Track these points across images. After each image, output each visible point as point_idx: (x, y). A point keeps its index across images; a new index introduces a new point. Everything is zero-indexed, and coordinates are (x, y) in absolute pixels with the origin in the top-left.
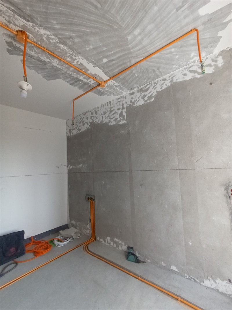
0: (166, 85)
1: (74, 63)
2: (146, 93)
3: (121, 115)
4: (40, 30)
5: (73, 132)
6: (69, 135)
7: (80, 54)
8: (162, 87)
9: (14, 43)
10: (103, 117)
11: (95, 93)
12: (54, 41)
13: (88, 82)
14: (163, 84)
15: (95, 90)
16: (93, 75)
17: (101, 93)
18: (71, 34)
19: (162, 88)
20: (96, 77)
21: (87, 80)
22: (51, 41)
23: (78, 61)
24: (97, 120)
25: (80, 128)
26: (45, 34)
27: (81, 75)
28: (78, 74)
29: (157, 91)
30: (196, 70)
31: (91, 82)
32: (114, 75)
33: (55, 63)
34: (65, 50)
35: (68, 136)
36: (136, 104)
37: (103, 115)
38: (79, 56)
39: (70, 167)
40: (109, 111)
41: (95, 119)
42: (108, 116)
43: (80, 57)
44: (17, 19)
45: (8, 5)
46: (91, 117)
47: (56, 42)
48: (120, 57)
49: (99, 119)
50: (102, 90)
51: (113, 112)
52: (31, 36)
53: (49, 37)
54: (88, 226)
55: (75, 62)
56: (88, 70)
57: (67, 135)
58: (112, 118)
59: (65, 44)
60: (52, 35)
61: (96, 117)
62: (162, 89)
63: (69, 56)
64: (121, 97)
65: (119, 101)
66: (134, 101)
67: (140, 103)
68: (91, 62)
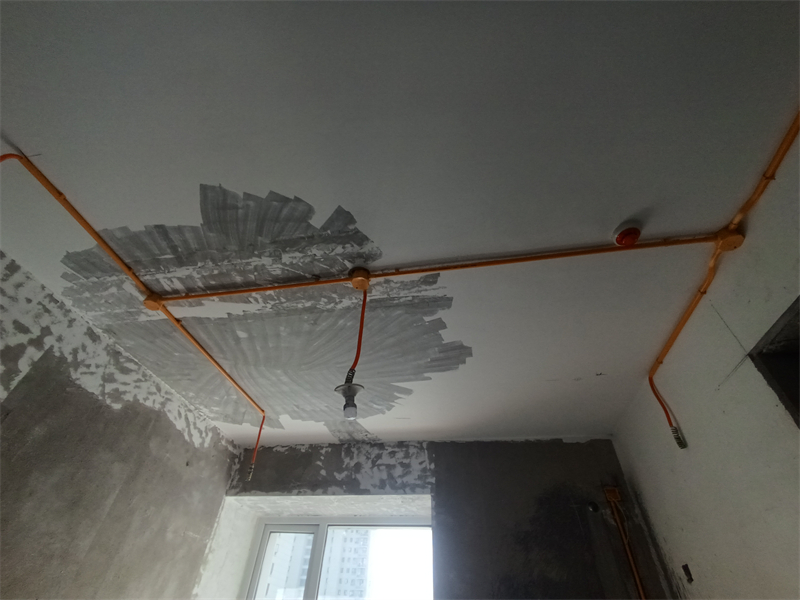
3: (11, 355)
8: (147, 398)
14: (152, 394)
29: (135, 396)
62: (144, 403)
64: (62, 306)
65: (44, 306)
66: (83, 361)
67: (91, 384)
68: (246, 316)
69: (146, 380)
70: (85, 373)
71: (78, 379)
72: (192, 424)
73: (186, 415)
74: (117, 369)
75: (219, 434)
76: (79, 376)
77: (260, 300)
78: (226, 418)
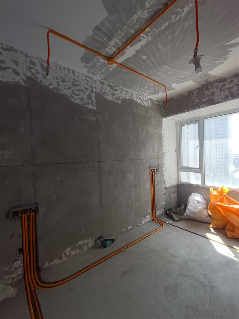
2: (115, 93)
3: (89, 97)
7: (154, 39)
13: (109, 47)
14: (126, 94)
21: (113, 46)
22: (174, 16)
26: (183, 11)
31: (109, 50)
34: (161, 27)
37: (60, 81)
38: (151, 38)
40: (71, 83)
41: (40, 77)
42: (70, 88)
46: (31, 67)
47: (172, 20)
49: (50, 82)
51: (78, 88)
58: (75, 94)
59: (168, 27)
62: (126, 98)
64: (90, 78)
65: (86, 80)
66: (104, 92)
67: (110, 98)
68: (143, 48)
69: (123, 91)
70: (107, 95)
71: (106, 98)
72: (142, 100)
73: (139, 97)
74: (113, 90)
75: (152, 100)
76: (106, 97)
77: (145, 36)
78: (153, 93)
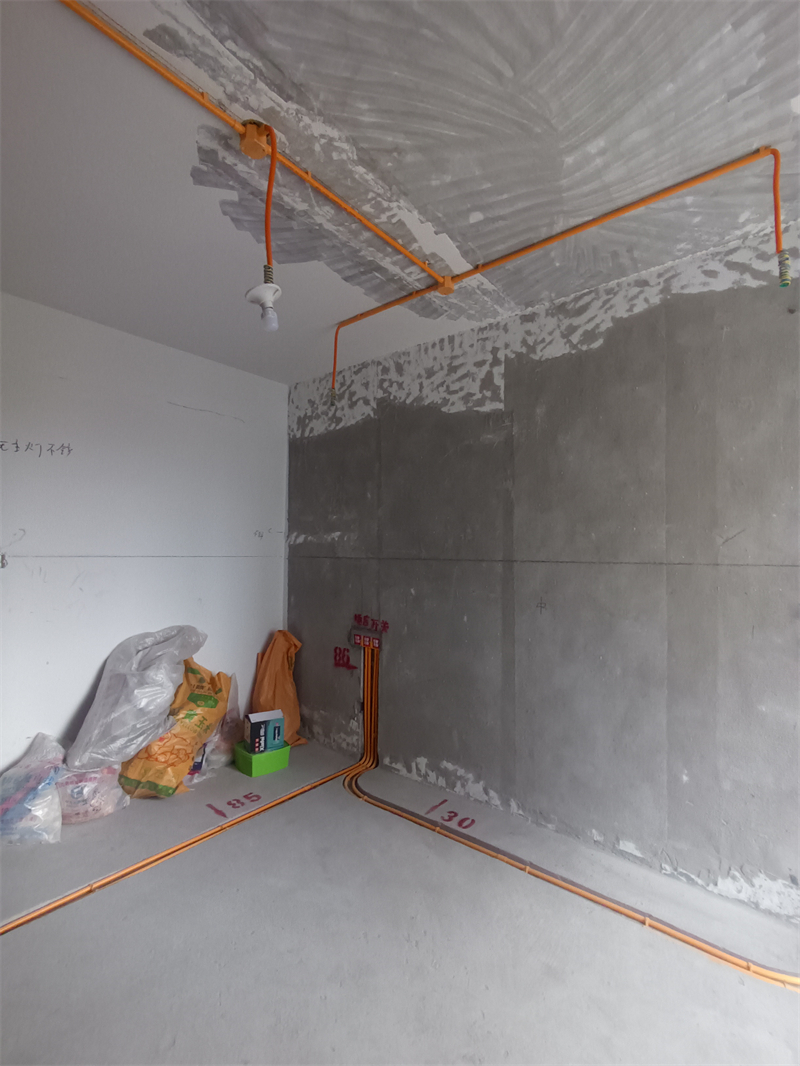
0: (646, 300)
1: (379, 218)
2: (576, 321)
3: (488, 382)
4: (313, 125)
5: (311, 425)
6: (298, 435)
7: (405, 194)
8: (632, 306)
9: (222, 153)
10: (425, 384)
11: (412, 308)
12: (344, 156)
13: (403, 274)
14: (636, 297)
15: (414, 300)
16: (426, 255)
17: (431, 311)
18: (401, 141)
19: (630, 310)
20: (432, 262)
21: (402, 269)
22: (335, 156)
23: (393, 216)
24: (402, 395)
25: (339, 414)
26: (322, 136)
27: (387, 256)
28: (378, 250)
29: (613, 318)
30: (748, 262)
31: (413, 276)
32: (487, 261)
33: (323, 215)
34: (367, 181)
35: (294, 436)
36: (539, 354)
37: (423, 380)
38: (401, 201)
39: (297, 537)
40: (446, 368)
41: (394, 389)
42: (442, 384)
43: (402, 203)
44: (257, 92)
45: (247, 55)
46: (383, 381)
47: (349, 158)
48: (526, 210)
49: (408, 391)
50: (437, 301)
51: (461, 372)
52: (280, 136)
53: (332, 145)
54: (354, 724)
55: (384, 218)
56: (415, 240)
57: (289, 434)
58: (456, 392)
59: (371, 165)
60: (344, 140)
61: (397, 383)
62: (630, 313)
63: (373, 199)
64: (491, 326)
65: (481, 339)
67: (555, 350)
71: (542, 357)
72: (752, 261)
73: (727, 263)
74: (571, 317)
76: (541, 354)
